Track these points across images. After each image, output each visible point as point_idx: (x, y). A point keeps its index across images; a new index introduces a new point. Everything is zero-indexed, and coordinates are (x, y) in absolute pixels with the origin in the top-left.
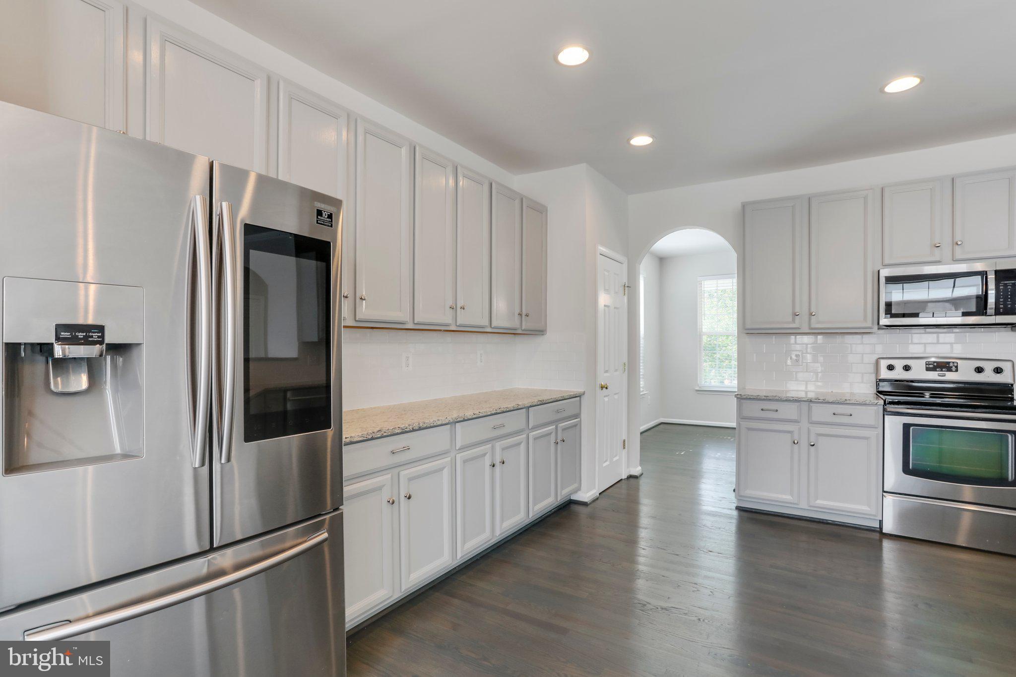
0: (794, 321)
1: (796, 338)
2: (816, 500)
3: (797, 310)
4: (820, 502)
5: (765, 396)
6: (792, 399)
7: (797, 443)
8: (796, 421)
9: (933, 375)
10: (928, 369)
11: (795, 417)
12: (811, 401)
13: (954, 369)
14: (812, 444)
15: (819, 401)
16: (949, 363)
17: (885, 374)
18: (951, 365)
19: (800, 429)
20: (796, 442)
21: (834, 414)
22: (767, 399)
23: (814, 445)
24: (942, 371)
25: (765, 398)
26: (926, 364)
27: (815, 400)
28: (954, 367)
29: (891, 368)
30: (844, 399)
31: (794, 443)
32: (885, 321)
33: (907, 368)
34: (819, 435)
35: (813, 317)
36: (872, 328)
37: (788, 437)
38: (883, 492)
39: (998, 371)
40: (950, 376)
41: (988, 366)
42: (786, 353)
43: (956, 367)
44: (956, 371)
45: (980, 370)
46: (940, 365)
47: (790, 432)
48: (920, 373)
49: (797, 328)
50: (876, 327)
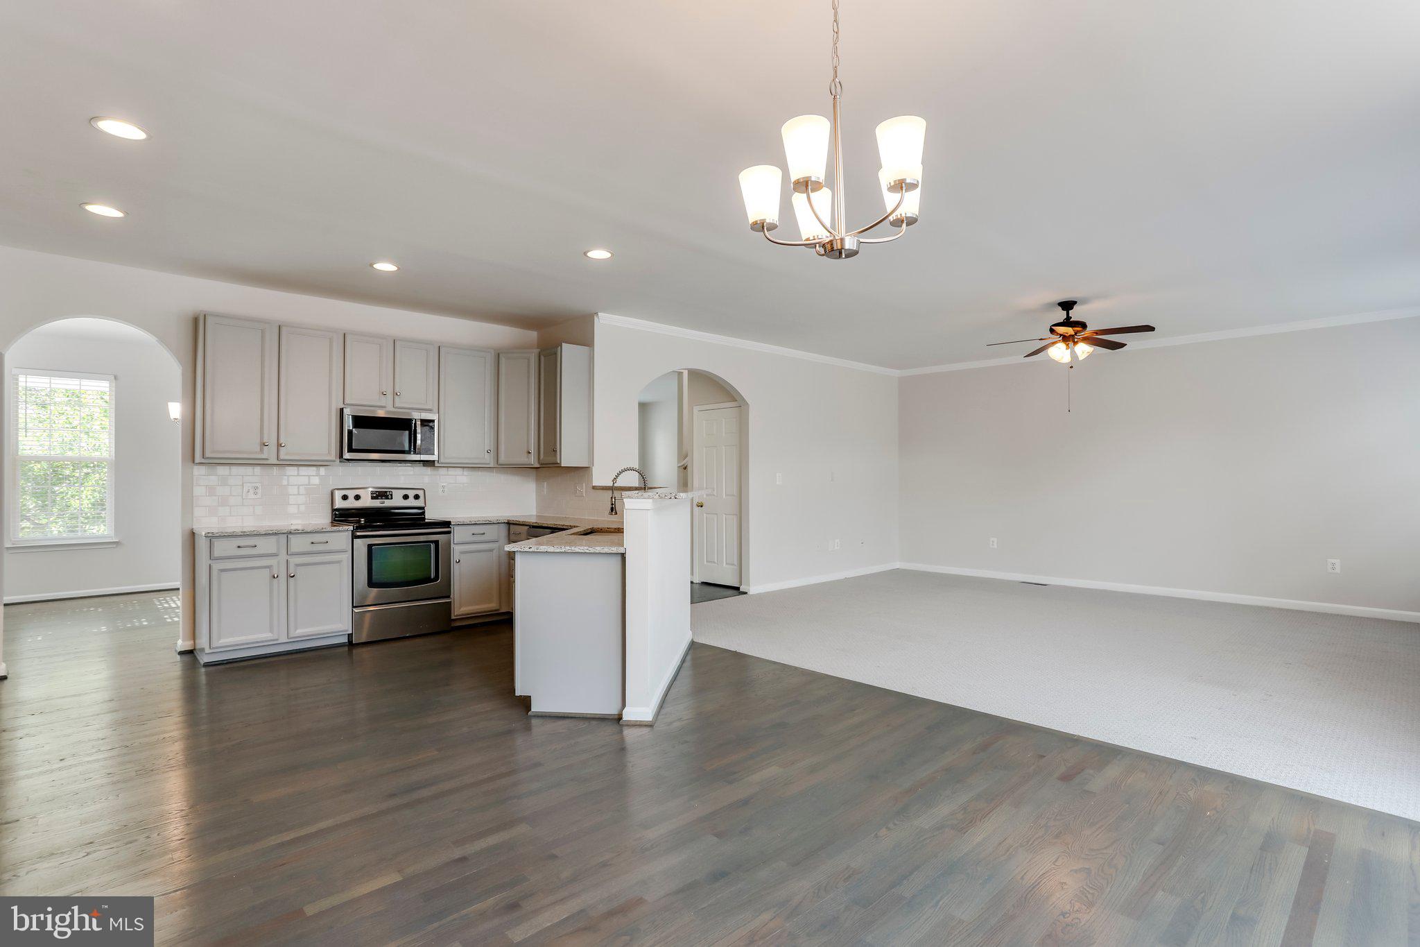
0: (262, 450)
2: (296, 631)
3: (265, 440)
4: (300, 631)
5: (242, 532)
6: (271, 532)
7: (277, 577)
8: (275, 555)
9: (377, 503)
10: (373, 498)
11: (274, 551)
12: (290, 533)
13: (390, 497)
14: (292, 575)
15: (298, 532)
16: (386, 492)
17: (340, 504)
18: (388, 493)
19: (278, 563)
20: (276, 576)
21: (312, 543)
22: (244, 535)
23: (294, 576)
24: (382, 499)
25: (242, 534)
26: (372, 494)
27: (294, 532)
28: (390, 495)
29: (345, 498)
30: (320, 528)
31: (274, 577)
32: (347, 455)
33: (357, 497)
34: (297, 565)
35: (281, 448)
36: (334, 461)
37: (266, 572)
38: (353, 607)
39: (417, 497)
40: (388, 503)
41: (411, 494)
42: (243, 485)
43: (392, 495)
44: (392, 498)
45: (406, 497)
46: (381, 494)
47: (269, 567)
48: (367, 502)
49: (267, 459)
50: (338, 460)
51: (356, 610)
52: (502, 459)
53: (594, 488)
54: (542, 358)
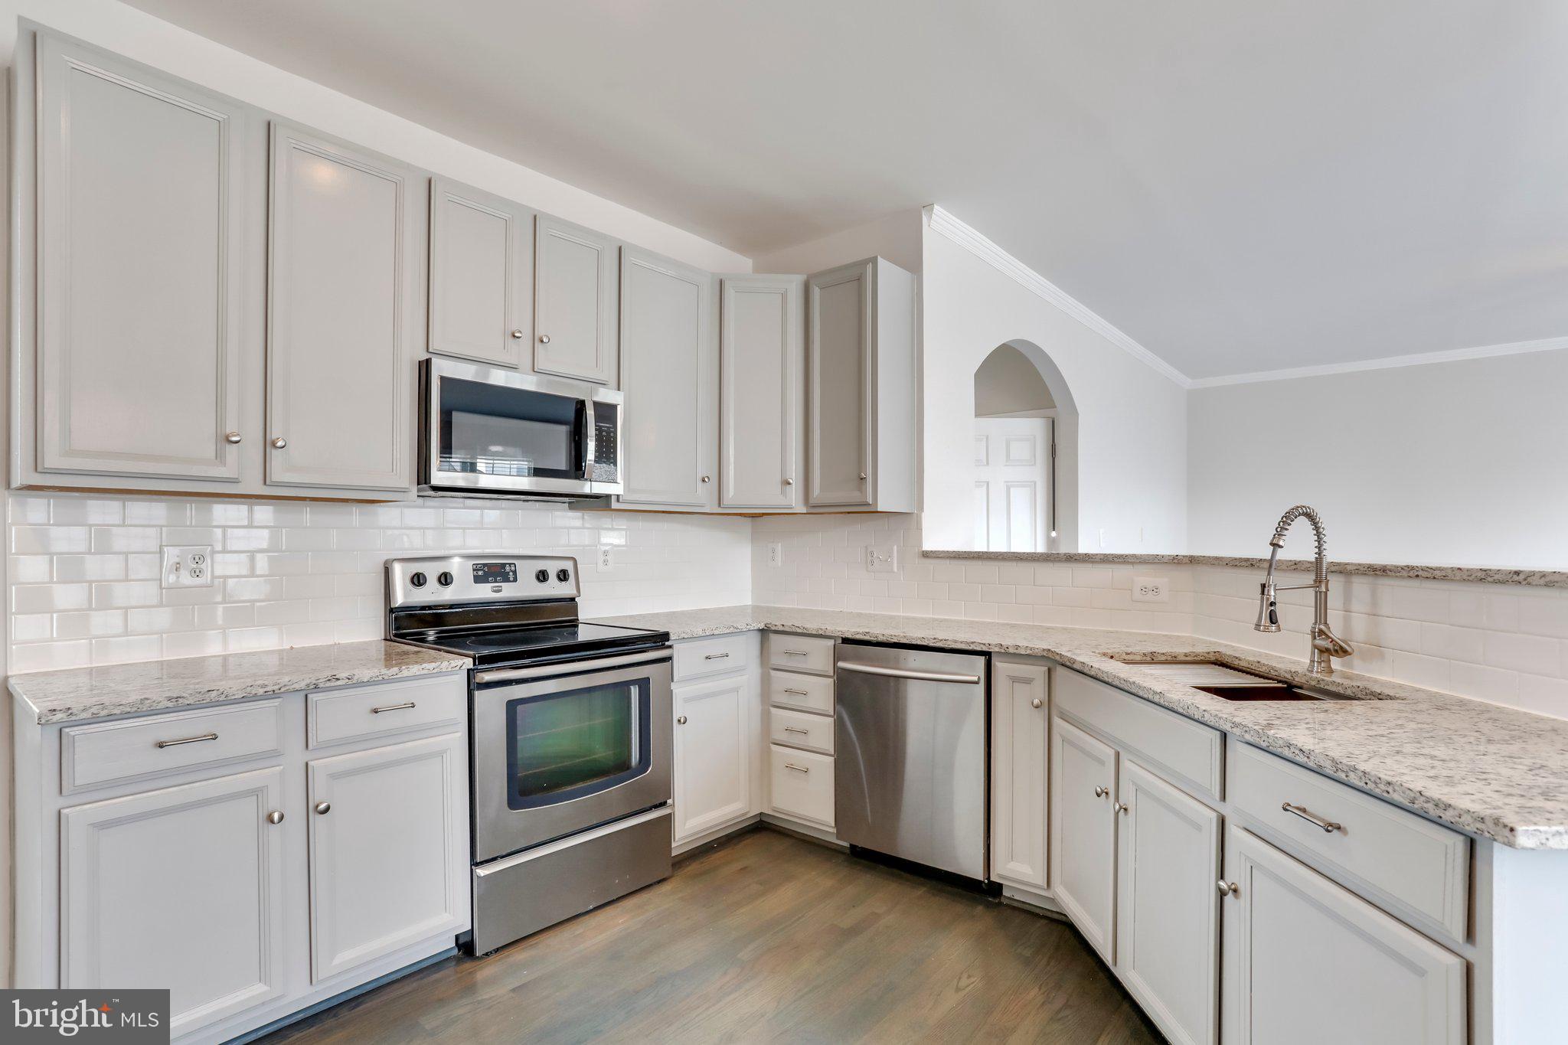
0: (220, 457)
1: (251, 511)
2: (331, 960)
3: (230, 427)
4: (344, 958)
5: (170, 699)
6: (260, 691)
7: (281, 818)
9: (484, 592)
10: (478, 580)
11: (268, 744)
12: (314, 688)
13: (511, 576)
14: (322, 807)
15: (339, 683)
16: (504, 565)
17: (402, 596)
18: (508, 568)
19: (282, 776)
20: (276, 816)
22: (175, 704)
23: (327, 809)
24: (496, 582)
25: (170, 704)
26: (474, 570)
27: (328, 684)
28: (511, 574)
29: (418, 580)
31: (272, 822)
32: (437, 477)
33: (445, 579)
34: (335, 776)
35: (275, 452)
36: (404, 491)
37: (248, 811)
38: (475, 863)
39: (563, 576)
40: (509, 591)
41: (552, 569)
42: (161, 552)
43: (515, 572)
44: (515, 580)
45: (542, 576)
46: (493, 571)
47: (257, 792)
48: (467, 591)
49: (234, 481)
50: (414, 488)
51: (481, 872)
52: (732, 495)
53: (926, 555)
54: (816, 293)
